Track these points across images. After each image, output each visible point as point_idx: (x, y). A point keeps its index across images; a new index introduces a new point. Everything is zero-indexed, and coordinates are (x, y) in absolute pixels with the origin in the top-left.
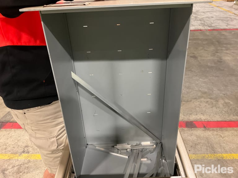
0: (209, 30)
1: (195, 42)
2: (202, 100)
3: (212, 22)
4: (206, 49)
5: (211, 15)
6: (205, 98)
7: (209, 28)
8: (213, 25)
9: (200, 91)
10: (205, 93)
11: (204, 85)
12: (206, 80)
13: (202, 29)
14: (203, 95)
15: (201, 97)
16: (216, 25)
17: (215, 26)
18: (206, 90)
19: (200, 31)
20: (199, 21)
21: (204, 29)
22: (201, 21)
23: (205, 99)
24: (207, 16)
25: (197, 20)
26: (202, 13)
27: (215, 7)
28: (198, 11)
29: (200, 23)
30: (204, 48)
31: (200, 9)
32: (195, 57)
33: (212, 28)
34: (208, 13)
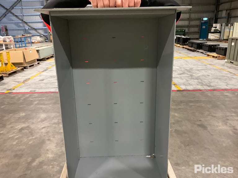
0: (209, 90)
1: (198, 105)
3: (209, 80)
4: (214, 115)
5: (207, 73)
7: (209, 88)
8: (212, 84)
13: (201, 89)
16: (215, 84)
17: (215, 86)
19: (201, 92)
20: (195, 79)
21: (204, 89)
22: (198, 79)
24: (203, 74)
25: (193, 79)
26: (196, 71)
27: (208, 65)
28: (191, 69)
29: (198, 82)
30: (210, 114)
31: (194, 67)
32: (203, 126)
33: (212, 88)
34: (203, 71)
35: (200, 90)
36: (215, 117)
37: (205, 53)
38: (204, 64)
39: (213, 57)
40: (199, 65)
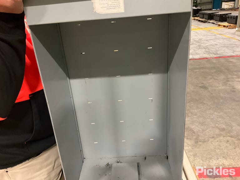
0: (216, 58)
1: (202, 70)
2: (221, 139)
3: (216, 49)
4: (216, 78)
5: (215, 42)
6: (224, 136)
7: (215, 56)
8: (218, 52)
9: (217, 127)
10: (223, 130)
11: (220, 119)
12: (221, 114)
14: (222, 133)
15: (220, 135)
16: (221, 52)
17: (221, 54)
18: (224, 126)
19: (206, 59)
20: (203, 49)
21: (210, 57)
22: (205, 49)
23: (225, 138)
24: (211, 43)
25: (201, 49)
26: (204, 41)
27: (217, 34)
28: (200, 39)
29: (205, 51)
30: (213, 77)
31: (203, 37)
32: (205, 87)
33: (219, 56)
34: (212, 41)
35: (207, 58)
36: (217, 79)
37: (216, 24)
38: (213, 34)
39: (224, 26)
40: (209, 36)
